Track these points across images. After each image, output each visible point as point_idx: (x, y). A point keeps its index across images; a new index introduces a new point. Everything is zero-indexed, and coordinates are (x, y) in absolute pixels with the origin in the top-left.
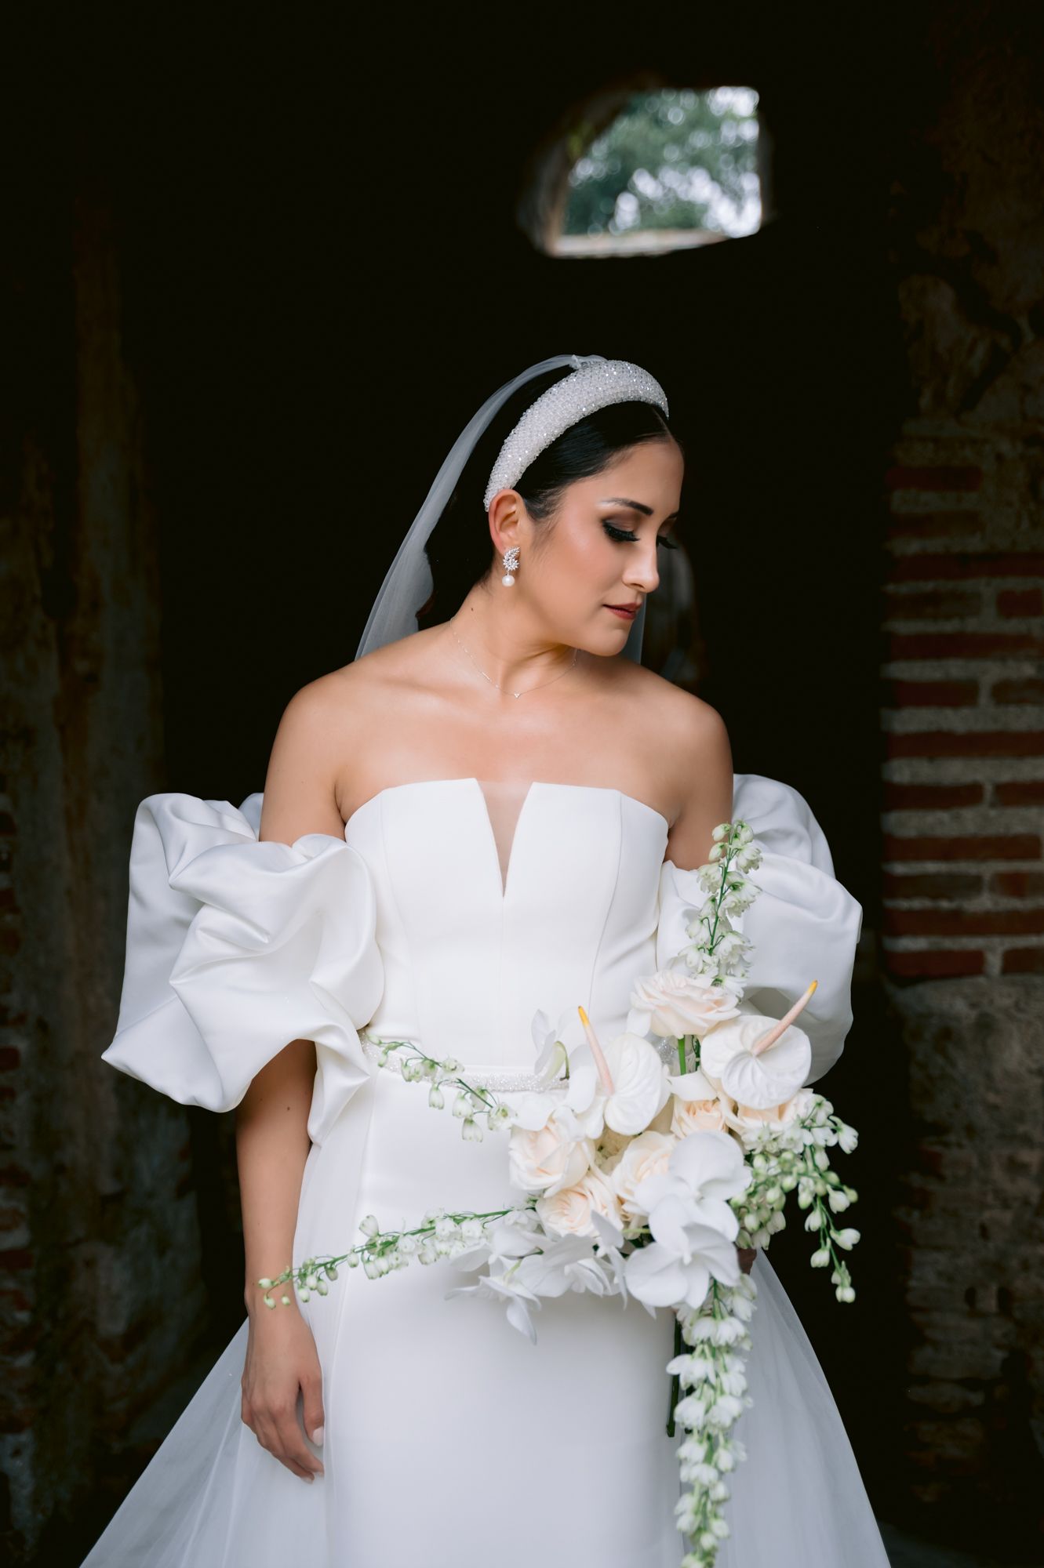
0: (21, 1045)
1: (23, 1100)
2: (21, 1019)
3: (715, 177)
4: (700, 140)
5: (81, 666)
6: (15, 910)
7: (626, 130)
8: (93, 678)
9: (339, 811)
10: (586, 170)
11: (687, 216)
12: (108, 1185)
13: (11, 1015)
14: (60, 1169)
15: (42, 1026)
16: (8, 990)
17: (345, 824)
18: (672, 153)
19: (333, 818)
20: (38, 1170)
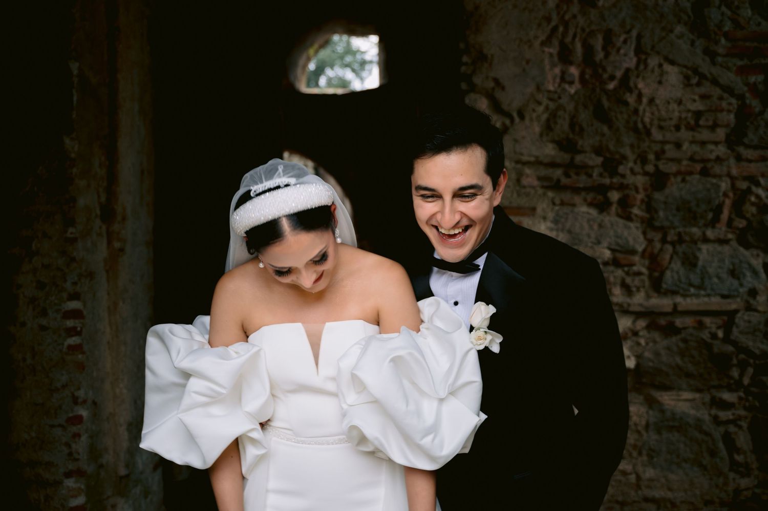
0: (84, 413)
1: (84, 438)
2: (85, 402)
3: (354, 71)
4: (348, 59)
5: (117, 245)
6: (83, 353)
7: (324, 54)
8: (122, 250)
9: (245, 333)
10: (312, 66)
11: (344, 83)
12: (123, 471)
13: (80, 400)
14: (101, 466)
15: (95, 403)
16: (79, 389)
17: (248, 337)
18: (338, 62)
19: (242, 335)
20: (90, 469)
